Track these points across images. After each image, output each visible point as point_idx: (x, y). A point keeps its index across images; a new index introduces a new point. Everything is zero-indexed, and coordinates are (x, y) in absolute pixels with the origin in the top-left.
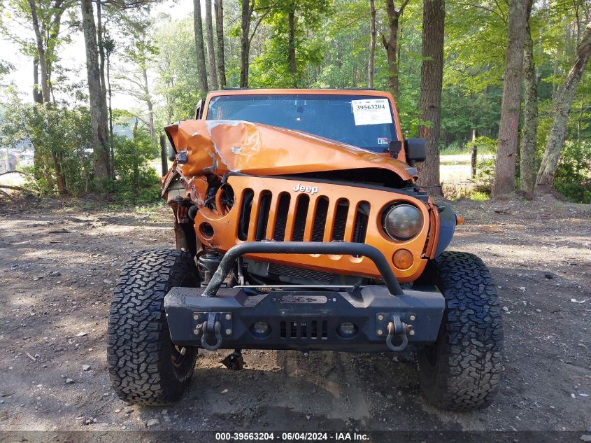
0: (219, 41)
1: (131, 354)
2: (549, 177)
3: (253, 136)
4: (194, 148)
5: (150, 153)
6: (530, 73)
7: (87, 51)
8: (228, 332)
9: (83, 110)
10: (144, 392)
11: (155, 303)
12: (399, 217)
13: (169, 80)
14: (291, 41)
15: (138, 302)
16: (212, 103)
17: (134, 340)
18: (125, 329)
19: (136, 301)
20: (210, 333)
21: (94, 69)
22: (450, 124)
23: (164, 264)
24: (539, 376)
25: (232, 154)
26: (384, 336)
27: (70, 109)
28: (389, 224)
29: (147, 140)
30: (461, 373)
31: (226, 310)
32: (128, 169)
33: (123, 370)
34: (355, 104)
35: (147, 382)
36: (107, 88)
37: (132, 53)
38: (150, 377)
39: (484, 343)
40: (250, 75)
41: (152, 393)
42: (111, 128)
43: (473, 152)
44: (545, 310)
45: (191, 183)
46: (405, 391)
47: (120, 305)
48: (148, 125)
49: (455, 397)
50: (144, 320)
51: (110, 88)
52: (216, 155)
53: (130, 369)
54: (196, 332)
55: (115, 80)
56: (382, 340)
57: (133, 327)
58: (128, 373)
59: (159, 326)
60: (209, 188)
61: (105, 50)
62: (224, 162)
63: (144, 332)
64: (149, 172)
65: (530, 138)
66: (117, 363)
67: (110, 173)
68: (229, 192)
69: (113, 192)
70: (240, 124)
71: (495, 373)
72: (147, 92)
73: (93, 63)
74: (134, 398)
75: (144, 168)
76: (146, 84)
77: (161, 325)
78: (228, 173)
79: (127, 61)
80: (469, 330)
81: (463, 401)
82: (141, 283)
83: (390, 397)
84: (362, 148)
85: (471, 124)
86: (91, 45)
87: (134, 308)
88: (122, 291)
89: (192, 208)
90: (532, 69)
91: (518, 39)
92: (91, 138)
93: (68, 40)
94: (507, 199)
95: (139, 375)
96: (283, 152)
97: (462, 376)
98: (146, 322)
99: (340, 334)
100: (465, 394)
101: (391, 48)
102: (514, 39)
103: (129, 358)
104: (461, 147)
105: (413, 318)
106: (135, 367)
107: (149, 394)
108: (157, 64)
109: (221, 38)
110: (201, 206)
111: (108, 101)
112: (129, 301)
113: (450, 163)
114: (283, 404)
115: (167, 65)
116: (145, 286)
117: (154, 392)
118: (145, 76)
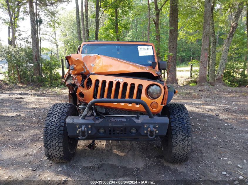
0: (86, 20)
1: (52, 139)
2: (221, 77)
3: (99, 60)
4: (77, 64)
5: (57, 66)
6: (213, 35)
7: (31, 23)
8: (90, 132)
9: (29, 48)
10: (57, 155)
11: (62, 120)
12: (153, 90)
13: (65, 36)
14: (116, 20)
15: (56, 120)
16: (84, 47)
17: (54, 134)
18: (51, 129)
19: (55, 119)
20: (83, 132)
21: (34, 31)
22: (182, 54)
23: (66, 107)
24: (209, 152)
25: (91, 67)
26: (147, 133)
27: (23, 47)
28: (150, 92)
29: (56, 60)
30: (177, 145)
31: (89, 124)
32: (48, 72)
33: (49, 145)
34: (139, 48)
35: (58, 150)
36: (39, 39)
37: (50, 24)
38: (59, 148)
39: (185, 134)
40: (99, 34)
41: (60, 155)
42: (41, 55)
43: (191, 66)
44: (214, 128)
45: (76, 77)
46: (158, 158)
47: (49, 121)
48: (56, 54)
49: (175, 155)
50: (58, 126)
51: (40, 39)
52: (85, 67)
53: (52, 145)
54: (78, 132)
55: (42, 35)
56: (146, 135)
57: (53, 128)
58: (51, 146)
59: (63, 129)
60: (82, 80)
61: (39, 23)
62: (88, 69)
63: (58, 131)
64: (57, 74)
65: (213, 60)
66: (47, 143)
67: (40, 74)
68: (90, 81)
69: (42, 82)
70: (94, 56)
71: (189, 145)
72: (56, 40)
73: (33, 29)
74: (53, 157)
75: (54, 72)
76: (56, 37)
77: (64, 128)
78: (89, 74)
79: (47, 28)
80: (179, 129)
81: (178, 157)
82: (57, 113)
83: (152, 160)
84: (141, 64)
85: (191, 55)
86: (33, 21)
87: (54, 122)
88: (50, 116)
89: (76, 87)
90: (214, 33)
91: (208, 21)
92: (32, 60)
93: (23, 19)
94: (203, 85)
95: (55, 147)
96: (111, 66)
97: (177, 146)
98: (58, 127)
99: (131, 133)
100: (179, 154)
101: (157, 24)
102: (206, 21)
103: (52, 141)
104: (187, 64)
105: (157, 126)
106: (54, 144)
107: (59, 155)
108: (60, 29)
109: (87, 19)
110: (79, 86)
111: (40, 44)
112: (52, 119)
113: (182, 71)
114: (110, 163)
115: (64, 29)
116: (58, 114)
117: (61, 155)
118: (55, 34)
